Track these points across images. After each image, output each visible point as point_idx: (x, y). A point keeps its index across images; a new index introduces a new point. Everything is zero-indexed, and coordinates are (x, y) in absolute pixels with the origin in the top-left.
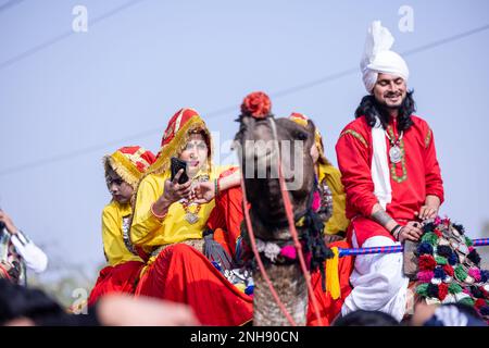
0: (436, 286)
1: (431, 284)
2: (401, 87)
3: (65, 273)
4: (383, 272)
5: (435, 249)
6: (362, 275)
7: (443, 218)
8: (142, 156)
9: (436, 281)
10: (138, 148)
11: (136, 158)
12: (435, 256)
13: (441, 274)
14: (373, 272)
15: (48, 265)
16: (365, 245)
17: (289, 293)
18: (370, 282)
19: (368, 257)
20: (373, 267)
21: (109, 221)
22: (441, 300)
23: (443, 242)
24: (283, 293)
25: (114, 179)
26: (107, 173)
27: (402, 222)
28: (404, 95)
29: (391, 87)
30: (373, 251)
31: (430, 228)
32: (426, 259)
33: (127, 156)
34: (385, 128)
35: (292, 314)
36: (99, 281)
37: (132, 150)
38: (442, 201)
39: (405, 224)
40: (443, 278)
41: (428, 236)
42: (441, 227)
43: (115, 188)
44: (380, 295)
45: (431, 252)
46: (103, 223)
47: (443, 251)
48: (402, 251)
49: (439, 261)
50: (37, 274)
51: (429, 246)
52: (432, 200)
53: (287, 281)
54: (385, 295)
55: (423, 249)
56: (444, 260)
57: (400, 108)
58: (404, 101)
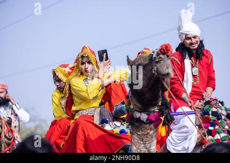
0: (211, 131)
1: (208, 130)
2: (197, 39)
3: (37, 123)
4: (186, 124)
5: (210, 113)
6: (176, 125)
7: (214, 98)
8: (70, 69)
9: (211, 128)
10: (68, 65)
11: (67, 70)
12: (211, 116)
13: (213, 125)
14: (181, 124)
15: (30, 119)
16: (177, 111)
17: (149, 137)
18: (180, 128)
19: (179, 116)
20: (181, 121)
21: (55, 99)
22: (213, 137)
23: (214, 110)
24: (147, 137)
25: (57, 80)
26: (54, 77)
27: (195, 100)
28: (199, 43)
29: (192, 41)
30: (181, 114)
31: (208, 103)
32: (206, 118)
33: (63, 68)
34: (190, 59)
35: (150, 147)
36: (51, 127)
37: (65, 66)
38: (214, 89)
39: (196, 101)
40: (214, 127)
41: (207, 106)
42: (213, 102)
43: (58, 84)
44: (185, 134)
45: (209, 114)
46: (52, 100)
47: (214, 114)
48: (195, 113)
49: (212, 119)
50: (24, 123)
51: (208, 112)
52: (209, 89)
53: (149, 131)
54: (187, 134)
55: (205, 113)
56: (215, 118)
57: (197, 50)
58: (199, 46)
